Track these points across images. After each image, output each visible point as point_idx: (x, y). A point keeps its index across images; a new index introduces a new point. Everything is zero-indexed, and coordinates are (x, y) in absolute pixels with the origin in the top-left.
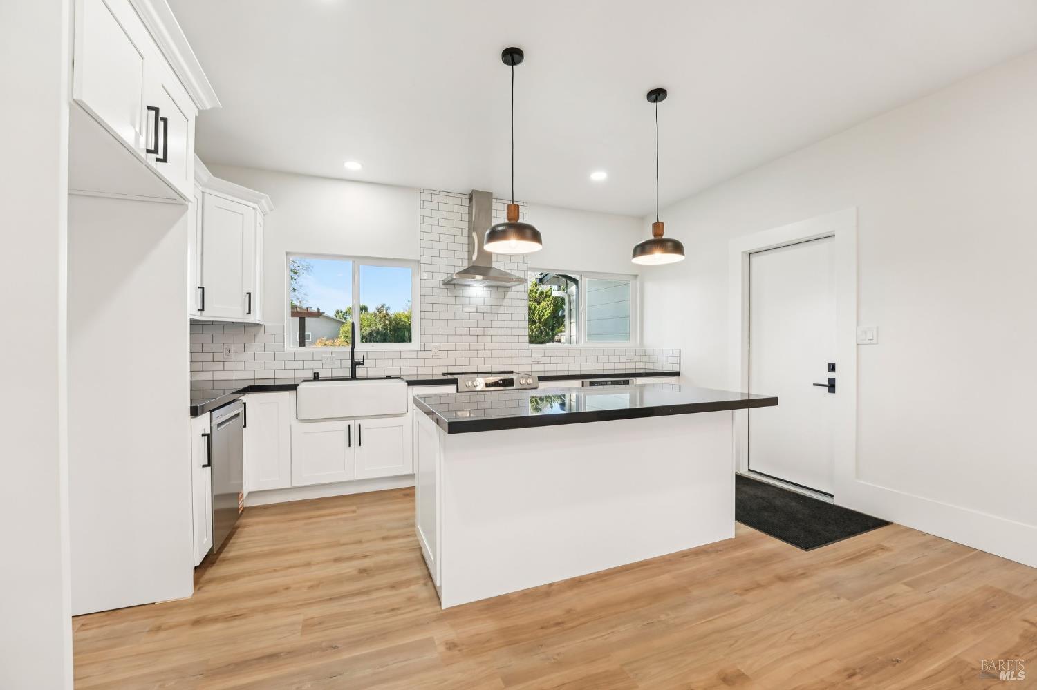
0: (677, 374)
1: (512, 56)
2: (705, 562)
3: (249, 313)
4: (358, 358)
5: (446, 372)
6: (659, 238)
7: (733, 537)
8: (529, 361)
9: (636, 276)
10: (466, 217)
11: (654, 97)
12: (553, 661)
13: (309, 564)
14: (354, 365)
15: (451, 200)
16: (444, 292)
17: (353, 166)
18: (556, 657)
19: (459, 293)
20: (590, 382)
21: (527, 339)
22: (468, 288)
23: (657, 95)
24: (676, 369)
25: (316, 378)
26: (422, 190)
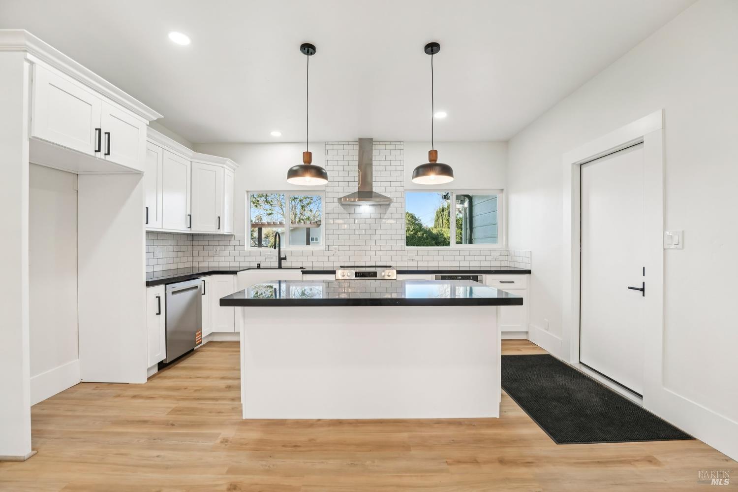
0: (529, 272)
1: (308, 49)
2: (451, 432)
3: (219, 228)
4: (282, 256)
5: (343, 265)
6: (433, 162)
7: (498, 417)
8: (405, 259)
9: (502, 190)
10: (357, 158)
11: (430, 49)
12: (267, 468)
13: (208, 378)
14: (281, 259)
15: (346, 147)
16: (341, 210)
17: (276, 134)
18: (271, 466)
19: (352, 210)
20: (441, 276)
21: (404, 242)
22: (358, 207)
23: (432, 48)
24: (528, 268)
25: (259, 267)
26: (327, 143)
